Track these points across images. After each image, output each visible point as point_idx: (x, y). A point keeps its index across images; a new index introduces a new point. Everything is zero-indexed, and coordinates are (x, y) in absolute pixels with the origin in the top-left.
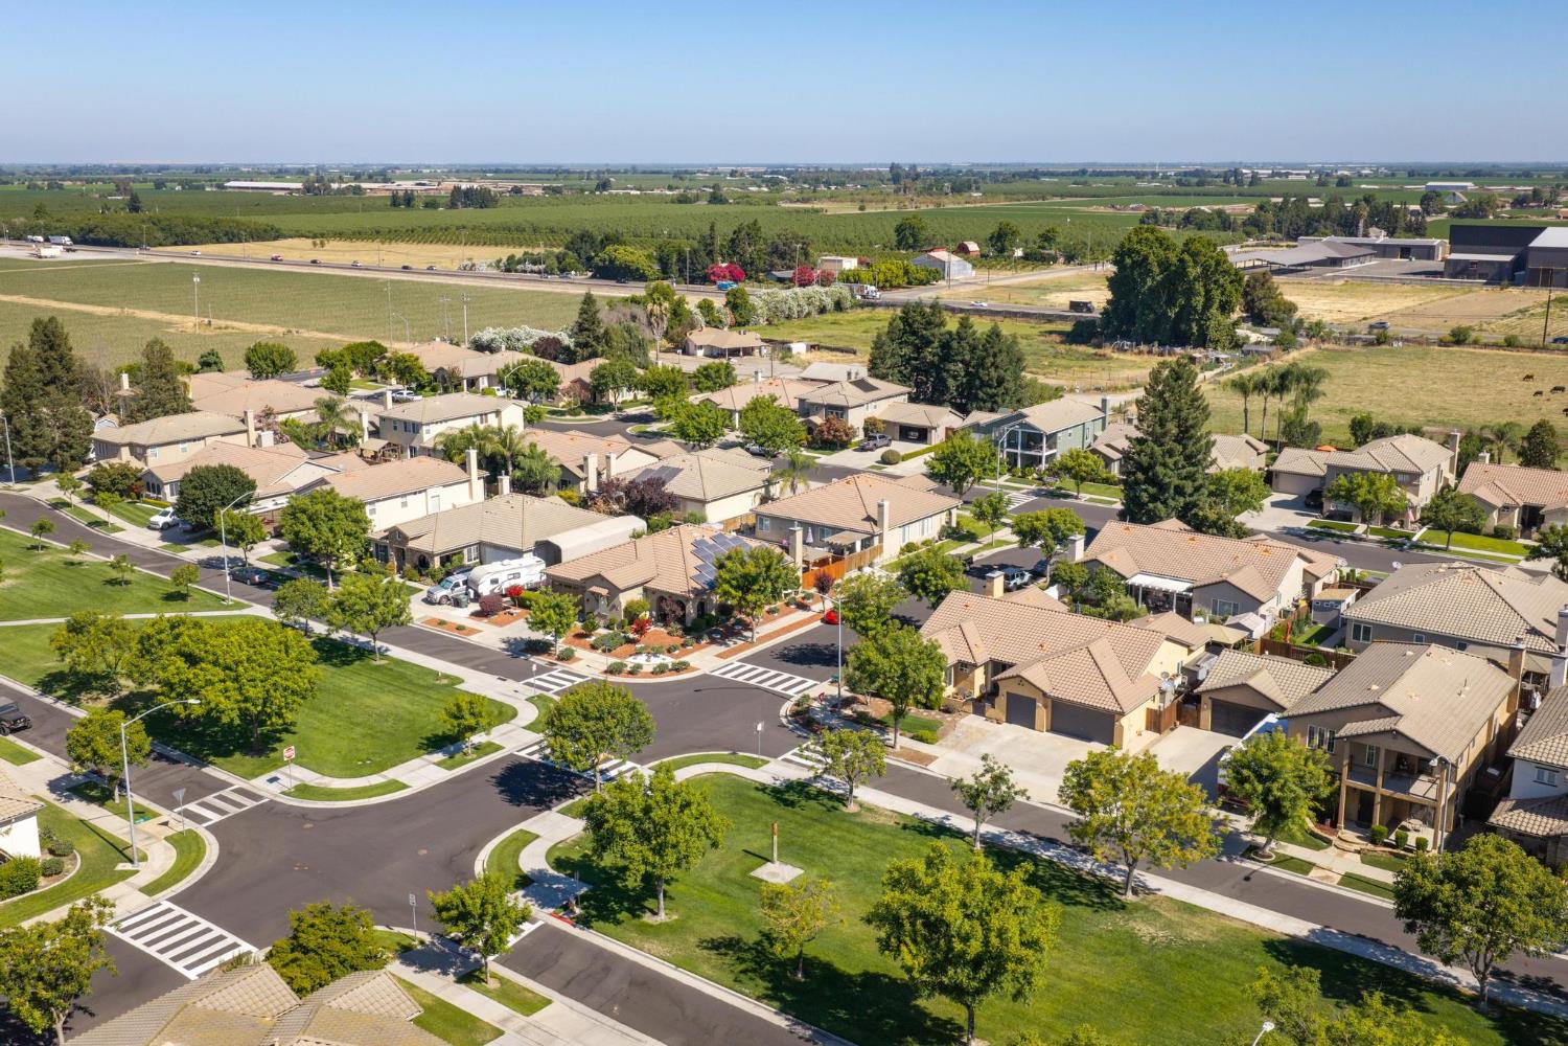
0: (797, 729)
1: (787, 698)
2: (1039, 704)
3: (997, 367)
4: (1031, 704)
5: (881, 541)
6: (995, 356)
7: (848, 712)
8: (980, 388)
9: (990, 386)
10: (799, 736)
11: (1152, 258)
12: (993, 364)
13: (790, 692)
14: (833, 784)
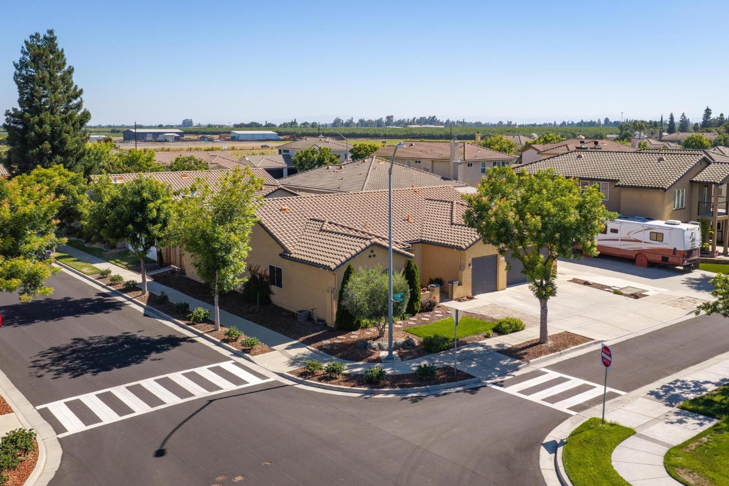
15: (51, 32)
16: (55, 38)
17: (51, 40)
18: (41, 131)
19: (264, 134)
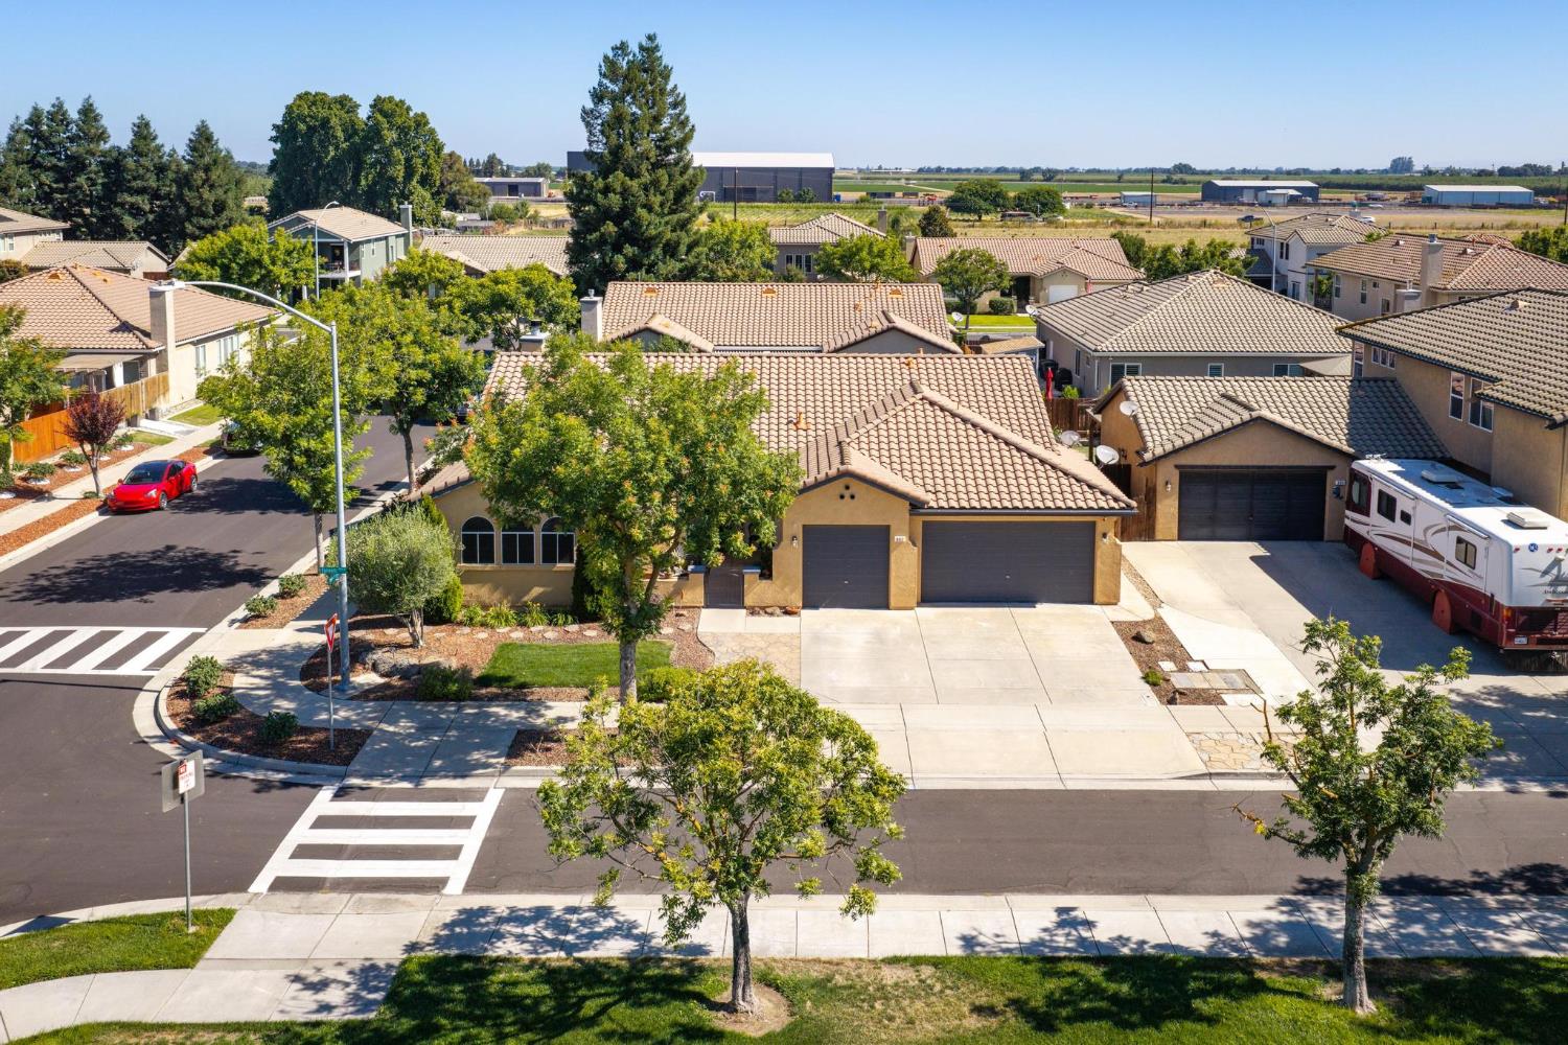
0: (237, 764)
1: (135, 686)
2: (900, 538)
3: (212, 187)
4: (878, 540)
5: (163, 367)
6: (207, 169)
7: (365, 678)
8: (188, 218)
9: (204, 215)
10: (265, 786)
11: (334, 121)
12: (205, 181)
13: (133, 668)
14: (561, 926)
15: (651, 38)
16: (657, 48)
17: (650, 49)
18: (605, 202)
19: (1499, 194)
